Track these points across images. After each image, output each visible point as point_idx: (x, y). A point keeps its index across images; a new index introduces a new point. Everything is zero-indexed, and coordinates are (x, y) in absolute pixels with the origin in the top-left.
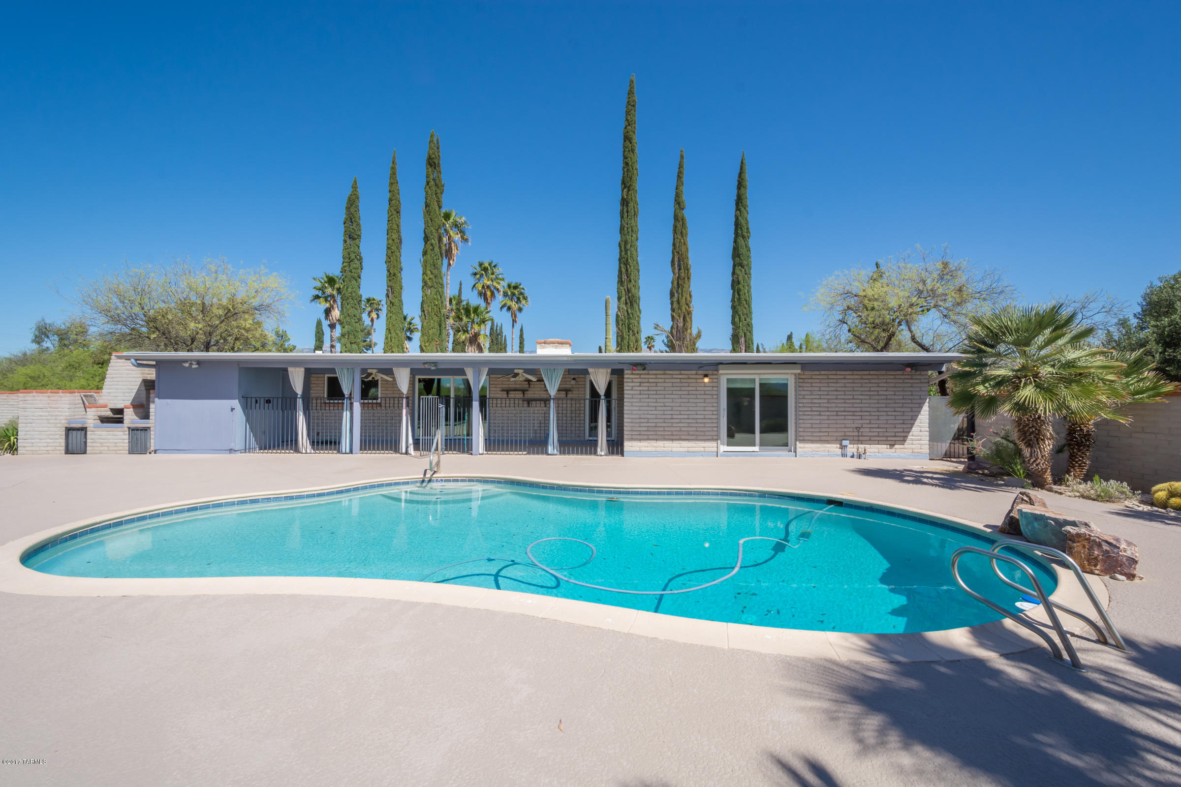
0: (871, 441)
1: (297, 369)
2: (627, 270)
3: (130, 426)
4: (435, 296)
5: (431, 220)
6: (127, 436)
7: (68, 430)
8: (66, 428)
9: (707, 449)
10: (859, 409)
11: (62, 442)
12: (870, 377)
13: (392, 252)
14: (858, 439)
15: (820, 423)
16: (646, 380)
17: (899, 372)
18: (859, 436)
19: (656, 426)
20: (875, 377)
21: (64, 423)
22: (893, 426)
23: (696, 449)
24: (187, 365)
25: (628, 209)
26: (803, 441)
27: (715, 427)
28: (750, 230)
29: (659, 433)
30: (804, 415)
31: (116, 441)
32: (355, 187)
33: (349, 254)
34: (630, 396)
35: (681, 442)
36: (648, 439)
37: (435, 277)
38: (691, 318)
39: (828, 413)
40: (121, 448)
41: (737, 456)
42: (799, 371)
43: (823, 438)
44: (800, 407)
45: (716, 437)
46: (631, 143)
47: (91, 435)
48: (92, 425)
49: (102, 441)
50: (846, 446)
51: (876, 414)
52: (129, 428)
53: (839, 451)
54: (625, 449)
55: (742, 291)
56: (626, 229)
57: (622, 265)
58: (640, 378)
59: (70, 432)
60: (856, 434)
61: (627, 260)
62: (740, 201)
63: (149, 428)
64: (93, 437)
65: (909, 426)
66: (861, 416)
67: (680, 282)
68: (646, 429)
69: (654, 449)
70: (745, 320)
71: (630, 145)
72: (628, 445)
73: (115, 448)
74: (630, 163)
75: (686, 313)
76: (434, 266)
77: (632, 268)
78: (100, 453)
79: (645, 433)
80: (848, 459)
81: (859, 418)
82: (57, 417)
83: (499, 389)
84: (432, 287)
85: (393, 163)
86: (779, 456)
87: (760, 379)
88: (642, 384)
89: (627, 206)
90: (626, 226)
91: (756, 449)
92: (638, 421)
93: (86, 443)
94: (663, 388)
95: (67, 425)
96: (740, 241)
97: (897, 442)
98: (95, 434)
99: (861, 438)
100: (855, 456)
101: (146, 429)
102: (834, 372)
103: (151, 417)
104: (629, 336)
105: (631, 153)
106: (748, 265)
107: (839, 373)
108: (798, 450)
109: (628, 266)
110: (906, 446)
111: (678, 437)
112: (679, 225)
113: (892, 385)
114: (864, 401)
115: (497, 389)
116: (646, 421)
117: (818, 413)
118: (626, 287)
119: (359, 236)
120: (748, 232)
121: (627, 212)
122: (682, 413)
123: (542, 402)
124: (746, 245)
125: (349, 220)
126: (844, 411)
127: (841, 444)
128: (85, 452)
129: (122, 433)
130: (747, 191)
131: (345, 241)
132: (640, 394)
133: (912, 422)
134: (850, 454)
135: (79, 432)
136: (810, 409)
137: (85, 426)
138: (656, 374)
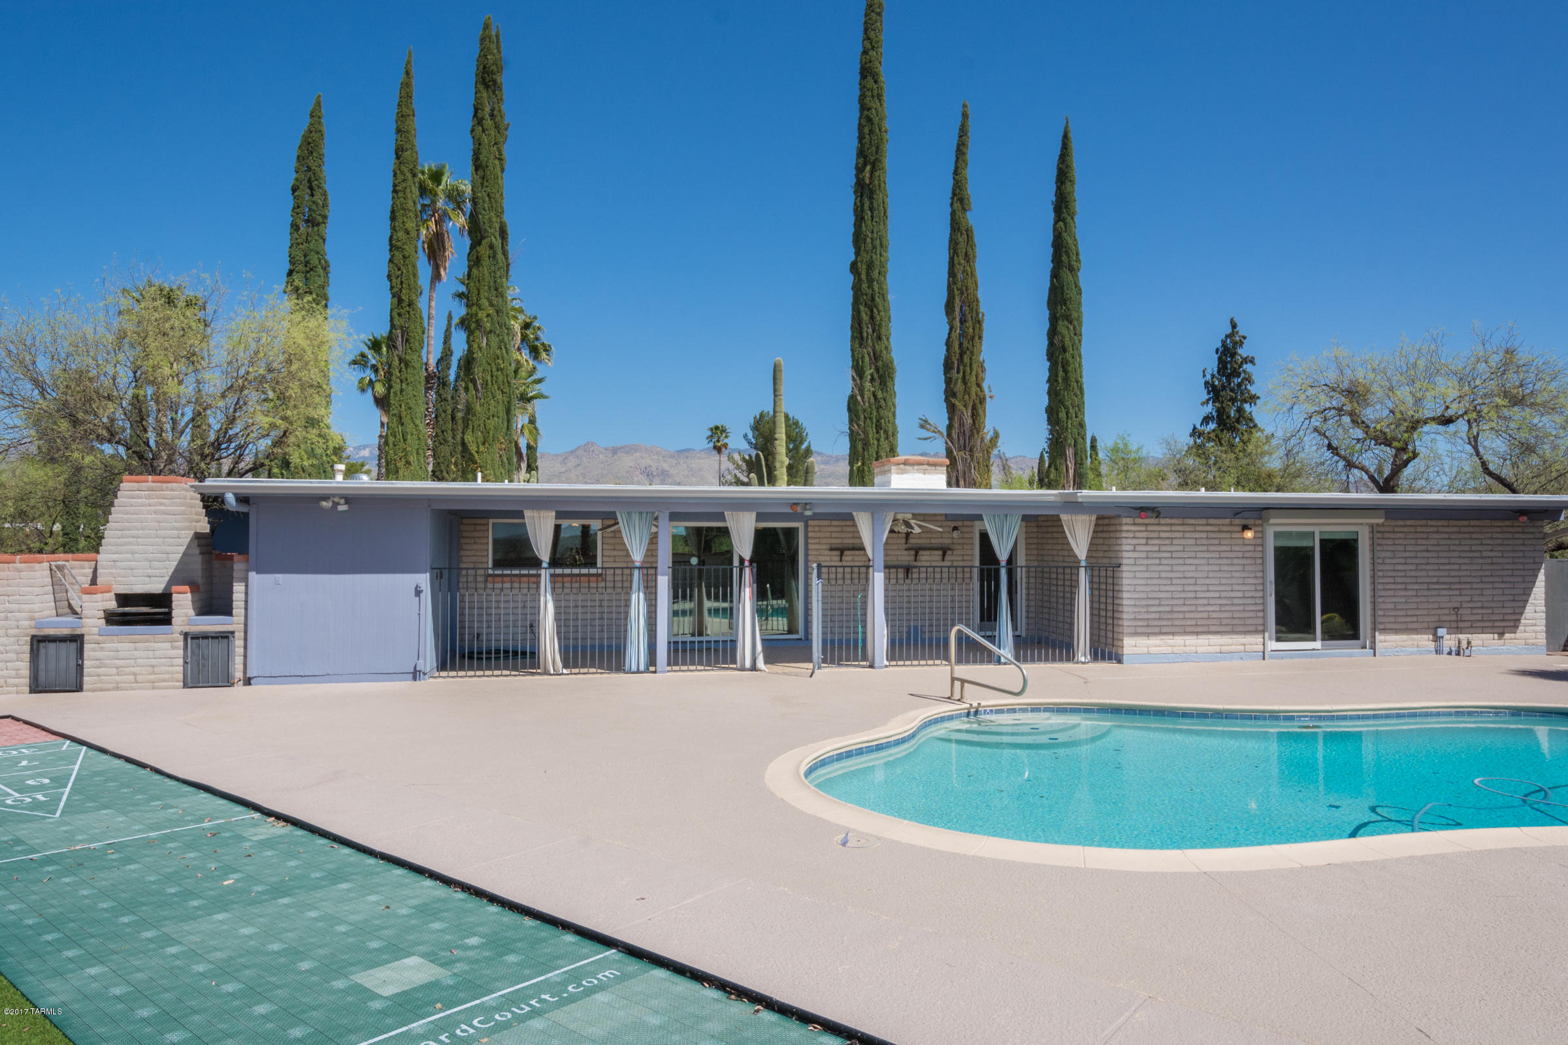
0: (1473, 628)
1: (543, 513)
2: (872, 317)
3: (186, 629)
4: (498, 352)
5: (488, 195)
6: (181, 652)
7: (38, 642)
8: (33, 637)
9: (1248, 648)
10: (1456, 580)
11: (24, 667)
12: (1471, 530)
13: (404, 257)
14: (1456, 628)
15: (1406, 602)
16: (1156, 535)
17: (1508, 523)
18: (1457, 621)
19: (1172, 611)
20: (1477, 530)
21: (28, 628)
22: (1501, 604)
23: (1233, 648)
24: (325, 504)
25: (871, 203)
26: (1384, 631)
27: (1259, 611)
28: (1081, 257)
29: (1176, 623)
30: (1384, 589)
31: (153, 662)
32: (315, 115)
33: (305, 256)
34: (1131, 561)
35: (1210, 636)
36: (1161, 633)
37: (497, 312)
38: (984, 411)
39: (1416, 587)
40: (167, 676)
41: (1291, 657)
42: (1381, 521)
43: (1410, 626)
44: (1379, 577)
45: (1261, 628)
46: (876, 82)
47: (94, 650)
48: (96, 630)
49: (120, 662)
50: (1442, 637)
51: (1479, 586)
52: (186, 635)
53: (1432, 645)
54: (1126, 651)
55: (1072, 366)
56: (869, 240)
57: (862, 308)
58: (1146, 531)
59: (42, 645)
60: (1454, 618)
61: (873, 299)
62: (1062, 205)
63: (233, 633)
64: (99, 654)
65: (1521, 604)
66: (1460, 589)
67: (965, 344)
68: (1157, 616)
69: (1170, 650)
70: (1076, 417)
71: (875, 87)
72: (1131, 645)
73: (152, 677)
74: (876, 120)
75: (977, 402)
76: (496, 290)
77: (882, 313)
78: (117, 688)
79: (1155, 623)
80: (1445, 656)
81: (1457, 592)
82: (9, 615)
83: (825, 547)
84: (491, 331)
85: (407, 73)
86: (1350, 656)
87: (1321, 532)
88: (1150, 542)
89: (871, 198)
90: (870, 235)
91: (1317, 644)
92: (1145, 603)
93: (80, 668)
94: (1181, 548)
95: (34, 632)
96: (1066, 275)
97: (1506, 629)
98: (102, 649)
99: (1461, 625)
100: (1454, 653)
101: (226, 636)
102: (1423, 522)
103: (234, 611)
104: (878, 440)
105: (877, 101)
106: (1079, 319)
107: (1430, 523)
108: (1378, 645)
109: (875, 310)
110: (1518, 635)
111: (1205, 629)
112: (962, 239)
113: (1499, 542)
114: (1463, 567)
115: (821, 547)
116: (1157, 602)
117: (1403, 586)
118: (870, 349)
119: (325, 217)
120: (1078, 261)
121: (871, 209)
122: (1211, 588)
123: (901, 570)
124: (1075, 283)
125: (305, 182)
126: (1437, 583)
127: (1435, 634)
128: (79, 688)
129: (168, 645)
130: (1076, 187)
131: (295, 227)
132: (1147, 558)
133: (1524, 598)
134: (1446, 650)
135: (63, 646)
136: (1392, 580)
137: (78, 632)
138: (1171, 525)
